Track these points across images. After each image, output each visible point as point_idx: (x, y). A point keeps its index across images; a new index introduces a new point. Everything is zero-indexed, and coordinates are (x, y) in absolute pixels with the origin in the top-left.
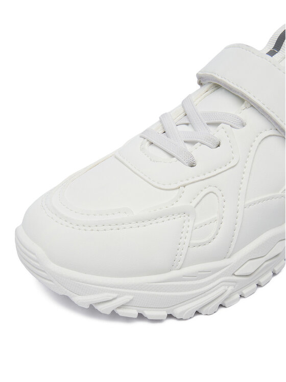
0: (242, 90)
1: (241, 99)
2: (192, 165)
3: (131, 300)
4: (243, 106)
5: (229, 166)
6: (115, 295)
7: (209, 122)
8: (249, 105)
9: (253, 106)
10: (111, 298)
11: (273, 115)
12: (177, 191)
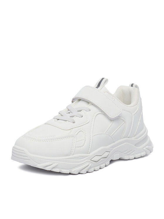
0: (88, 99)
1: (88, 102)
2: (74, 123)
3: (57, 165)
4: (89, 105)
5: (86, 123)
6: (52, 163)
7: (78, 110)
8: (91, 104)
9: (93, 104)
10: (51, 164)
11: (99, 107)
12: (70, 130)
